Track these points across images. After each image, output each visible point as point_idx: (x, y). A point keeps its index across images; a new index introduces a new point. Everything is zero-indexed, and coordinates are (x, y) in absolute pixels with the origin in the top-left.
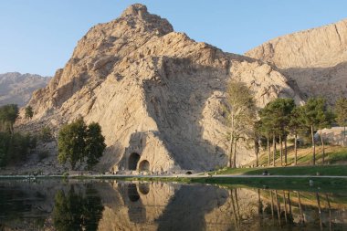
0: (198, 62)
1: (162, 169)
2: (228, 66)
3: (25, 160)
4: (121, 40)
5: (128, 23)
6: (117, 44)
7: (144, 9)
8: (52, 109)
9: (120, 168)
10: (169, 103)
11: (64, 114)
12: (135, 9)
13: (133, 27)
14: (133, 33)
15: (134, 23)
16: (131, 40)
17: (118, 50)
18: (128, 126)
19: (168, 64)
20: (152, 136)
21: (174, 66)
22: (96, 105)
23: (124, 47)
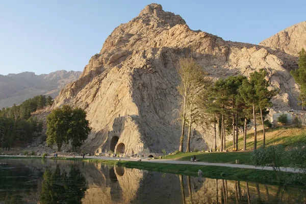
0: (198, 51)
1: (133, 152)
2: (227, 53)
3: (30, 142)
4: (136, 37)
5: (144, 21)
6: (132, 40)
7: (159, 8)
8: (70, 98)
9: (103, 151)
10: (157, 89)
11: (76, 103)
12: (151, 8)
13: (148, 24)
14: (148, 29)
15: (149, 21)
16: (145, 35)
17: (132, 45)
18: (117, 111)
19: (167, 54)
20: (129, 120)
21: (173, 55)
22: (99, 93)
23: (138, 42)
